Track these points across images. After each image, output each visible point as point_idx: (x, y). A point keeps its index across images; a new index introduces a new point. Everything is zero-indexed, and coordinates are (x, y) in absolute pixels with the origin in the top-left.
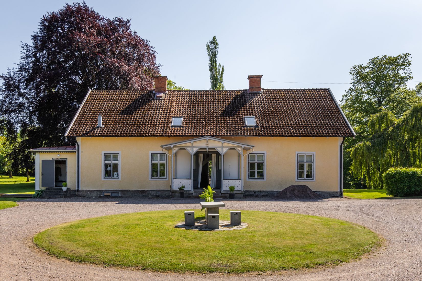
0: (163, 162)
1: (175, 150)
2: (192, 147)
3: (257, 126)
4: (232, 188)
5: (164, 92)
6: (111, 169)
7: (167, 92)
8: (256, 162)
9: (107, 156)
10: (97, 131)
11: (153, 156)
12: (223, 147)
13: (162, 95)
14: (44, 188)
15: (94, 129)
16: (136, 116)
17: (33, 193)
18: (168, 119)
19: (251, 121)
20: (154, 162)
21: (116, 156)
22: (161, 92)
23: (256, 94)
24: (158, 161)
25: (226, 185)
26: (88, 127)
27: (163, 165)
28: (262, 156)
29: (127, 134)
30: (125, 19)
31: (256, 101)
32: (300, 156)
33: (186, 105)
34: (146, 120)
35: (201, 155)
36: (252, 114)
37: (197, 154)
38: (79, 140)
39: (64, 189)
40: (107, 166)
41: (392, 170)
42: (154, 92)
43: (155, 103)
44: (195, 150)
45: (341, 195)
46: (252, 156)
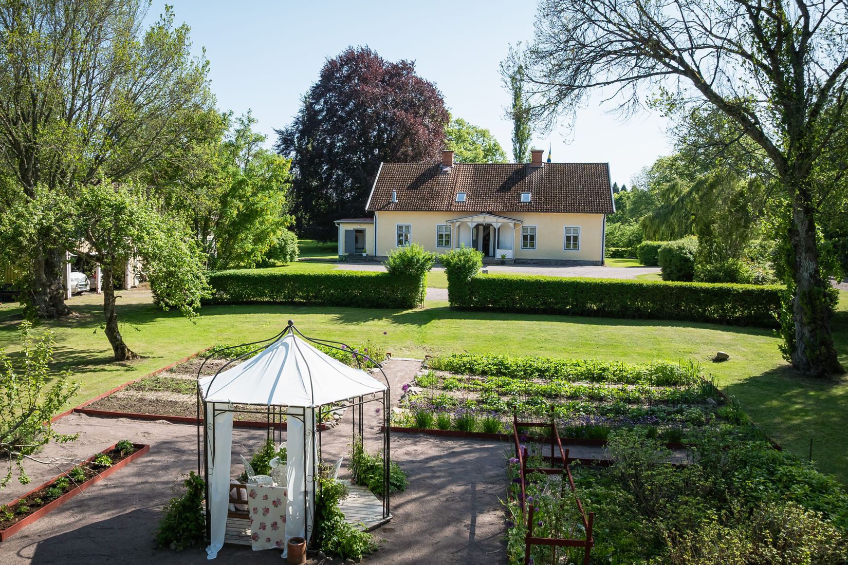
0: (447, 233)
1: (458, 224)
2: (472, 222)
3: (531, 202)
4: (503, 257)
5: (450, 166)
6: (403, 238)
7: (453, 165)
8: (529, 234)
9: (400, 228)
10: (392, 206)
11: (439, 227)
12: (497, 222)
13: (448, 169)
14: (347, 254)
15: (389, 203)
16: (424, 190)
17: (337, 257)
18: (452, 195)
19: (526, 197)
20: (441, 233)
21: (408, 227)
22: (447, 166)
23: (537, 168)
24: (444, 232)
25: (499, 253)
26: (384, 203)
27: (448, 236)
28: (533, 229)
29: (417, 209)
30: (409, 62)
31: (535, 176)
32: (568, 229)
33: (470, 180)
34: (434, 195)
35: (481, 227)
36: (529, 189)
37: (477, 227)
38: (377, 213)
39: (364, 255)
40: (400, 235)
41: (644, 243)
42: (441, 166)
43: (442, 178)
44: (474, 224)
45: (602, 263)
46: (525, 229)
